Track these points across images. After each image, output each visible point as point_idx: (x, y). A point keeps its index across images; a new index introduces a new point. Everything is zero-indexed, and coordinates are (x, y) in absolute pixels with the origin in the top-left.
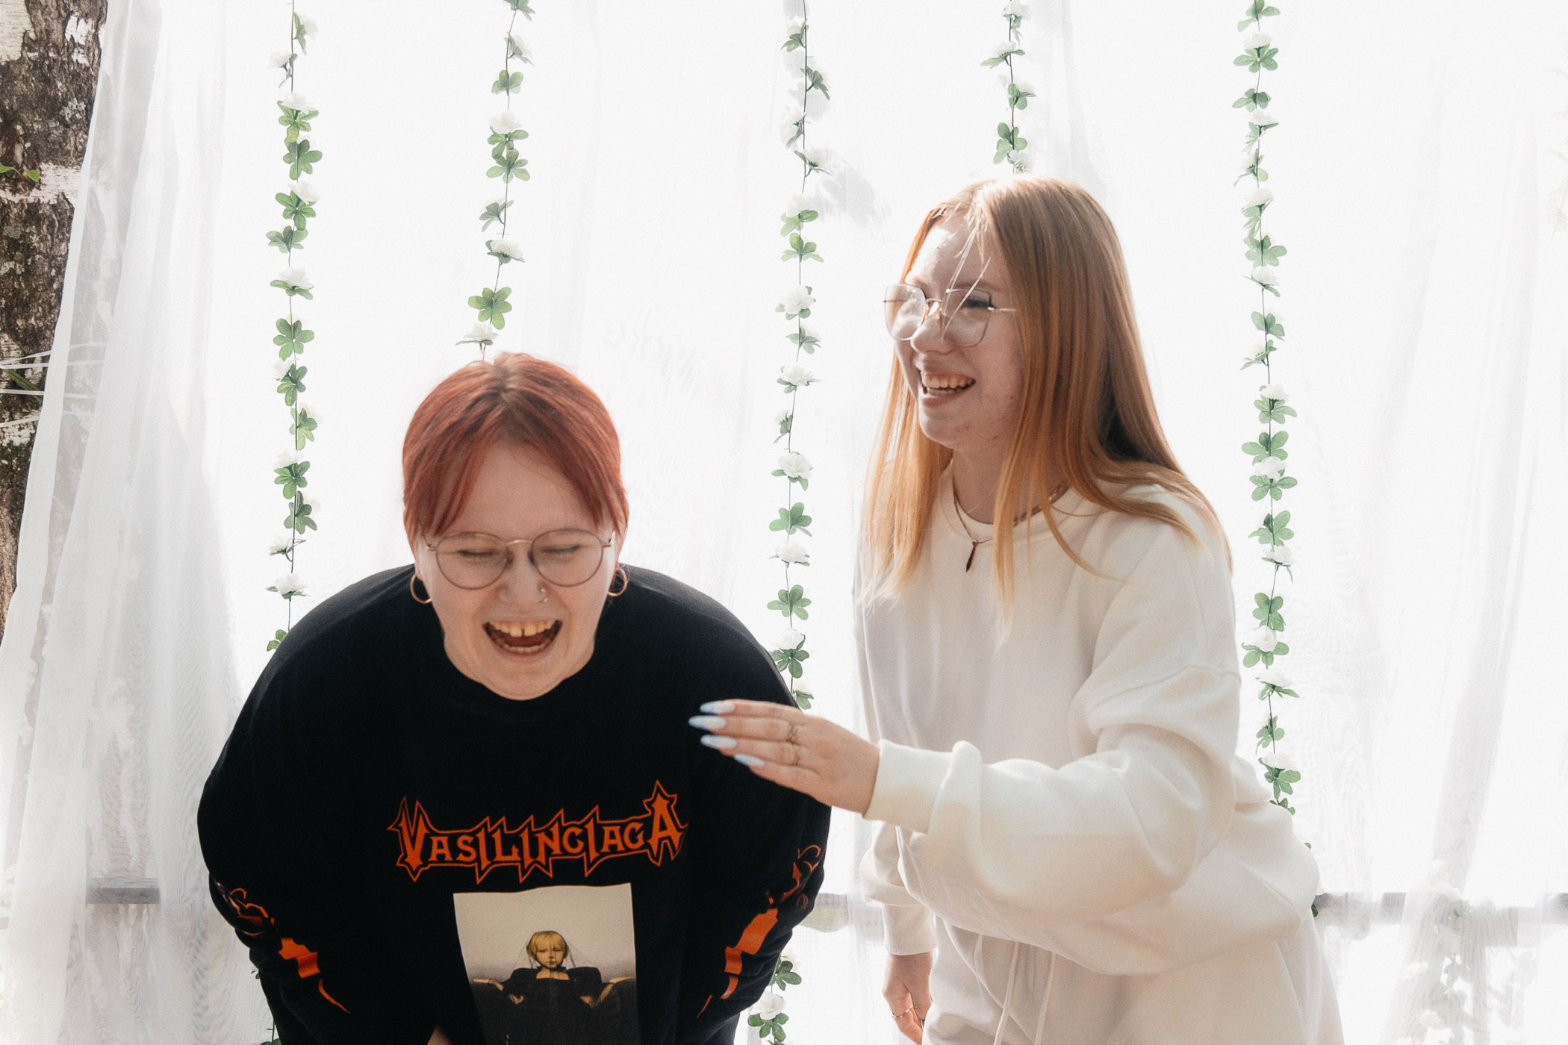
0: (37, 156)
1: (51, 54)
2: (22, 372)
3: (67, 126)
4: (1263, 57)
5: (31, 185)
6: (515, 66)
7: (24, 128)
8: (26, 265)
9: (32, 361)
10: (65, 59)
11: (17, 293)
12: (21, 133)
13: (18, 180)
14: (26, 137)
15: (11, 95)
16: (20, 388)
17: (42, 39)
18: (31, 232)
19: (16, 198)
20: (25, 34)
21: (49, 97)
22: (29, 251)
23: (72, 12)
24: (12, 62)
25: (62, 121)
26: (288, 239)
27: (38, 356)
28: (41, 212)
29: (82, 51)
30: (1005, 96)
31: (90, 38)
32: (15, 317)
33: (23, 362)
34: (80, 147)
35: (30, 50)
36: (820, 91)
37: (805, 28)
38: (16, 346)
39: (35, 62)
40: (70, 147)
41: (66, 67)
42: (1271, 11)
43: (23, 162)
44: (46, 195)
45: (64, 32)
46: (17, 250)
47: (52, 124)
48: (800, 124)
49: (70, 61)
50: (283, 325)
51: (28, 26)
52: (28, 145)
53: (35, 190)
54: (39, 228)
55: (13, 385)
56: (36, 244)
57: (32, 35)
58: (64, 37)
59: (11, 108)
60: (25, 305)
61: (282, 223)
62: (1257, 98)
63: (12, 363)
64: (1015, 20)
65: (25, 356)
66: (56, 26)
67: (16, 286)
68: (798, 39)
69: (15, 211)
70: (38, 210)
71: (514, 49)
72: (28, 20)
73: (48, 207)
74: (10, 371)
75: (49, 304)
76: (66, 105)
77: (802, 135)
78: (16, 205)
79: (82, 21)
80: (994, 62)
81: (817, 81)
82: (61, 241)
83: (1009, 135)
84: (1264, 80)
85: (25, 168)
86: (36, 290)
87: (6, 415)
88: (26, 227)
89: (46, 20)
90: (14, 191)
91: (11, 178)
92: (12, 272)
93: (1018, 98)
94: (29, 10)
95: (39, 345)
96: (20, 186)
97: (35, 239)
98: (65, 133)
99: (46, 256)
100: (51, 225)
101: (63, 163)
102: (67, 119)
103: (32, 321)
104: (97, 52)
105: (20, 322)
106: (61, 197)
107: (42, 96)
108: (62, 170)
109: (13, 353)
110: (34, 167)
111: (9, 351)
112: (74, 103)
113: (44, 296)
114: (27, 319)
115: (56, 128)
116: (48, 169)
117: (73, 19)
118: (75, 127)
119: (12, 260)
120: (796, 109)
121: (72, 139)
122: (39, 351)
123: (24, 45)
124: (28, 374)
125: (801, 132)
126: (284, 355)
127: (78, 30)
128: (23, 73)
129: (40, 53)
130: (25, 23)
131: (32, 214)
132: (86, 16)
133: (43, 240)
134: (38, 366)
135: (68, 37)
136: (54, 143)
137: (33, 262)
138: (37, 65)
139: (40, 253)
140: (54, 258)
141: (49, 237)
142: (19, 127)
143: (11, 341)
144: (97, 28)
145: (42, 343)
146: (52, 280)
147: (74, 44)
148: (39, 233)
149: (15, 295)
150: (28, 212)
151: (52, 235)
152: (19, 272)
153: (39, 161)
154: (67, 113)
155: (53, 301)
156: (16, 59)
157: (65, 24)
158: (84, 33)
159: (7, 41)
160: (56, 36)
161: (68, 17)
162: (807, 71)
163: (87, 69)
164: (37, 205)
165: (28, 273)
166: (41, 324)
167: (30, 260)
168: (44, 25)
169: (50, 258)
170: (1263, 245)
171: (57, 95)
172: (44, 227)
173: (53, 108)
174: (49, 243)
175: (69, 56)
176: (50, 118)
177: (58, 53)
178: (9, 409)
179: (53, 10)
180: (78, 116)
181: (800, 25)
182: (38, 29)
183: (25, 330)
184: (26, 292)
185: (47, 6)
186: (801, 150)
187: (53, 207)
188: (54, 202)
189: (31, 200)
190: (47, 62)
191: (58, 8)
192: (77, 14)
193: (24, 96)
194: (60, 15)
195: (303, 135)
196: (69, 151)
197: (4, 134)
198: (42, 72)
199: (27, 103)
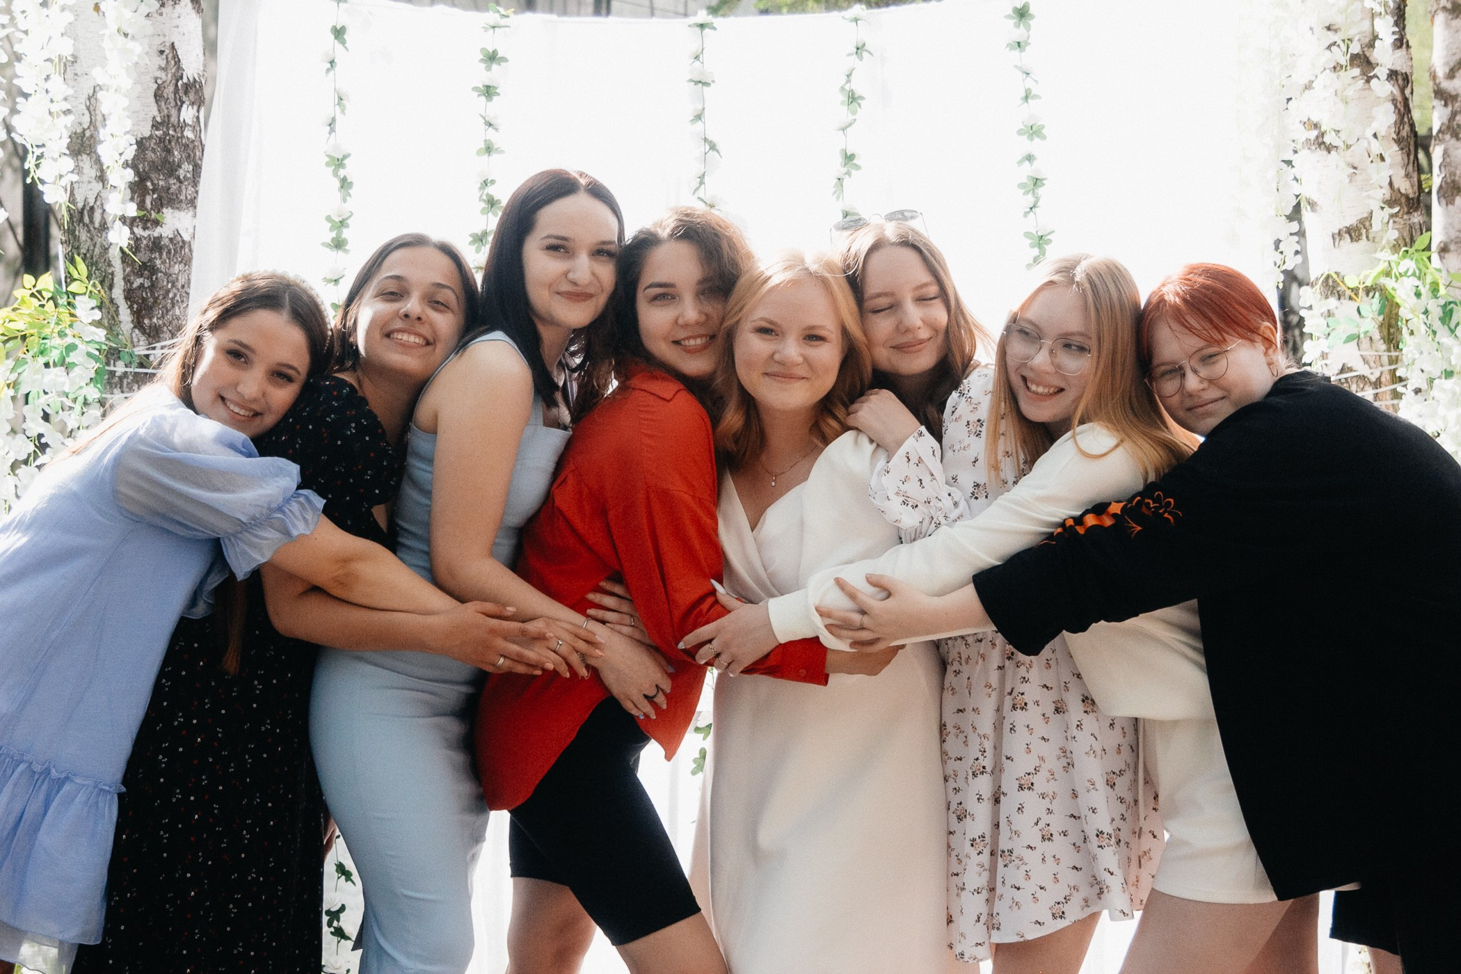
0: (161, 203)
1: (171, 132)
2: (147, 356)
3: (181, 182)
5: (157, 223)
7: (153, 184)
8: (152, 281)
9: (154, 348)
10: (179, 135)
11: (144, 300)
12: (151, 187)
13: (148, 221)
14: (154, 191)
15: (144, 161)
16: (145, 368)
17: (164, 121)
18: (155, 258)
19: (146, 234)
20: (154, 118)
21: (169, 163)
22: (153, 270)
23: (183, 103)
24: (145, 138)
25: (178, 179)
27: (158, 345)
28: (162, 243)
29: (190, 129)
31: (195, 120)
32: (143, 318)
33: (148, 349)
34: (189, 197)
35: (157, 129)
36: (715, 153)
37: (704, 109)
38: (144, 338)
39: (160, 139)
40: (182, 197)
41: (180, 140)
43: (152, 208)
44: (165, 231)
45: (179, 117)
46: (146, 269)
47: (172, 181)
48: (702, 177)
49: (183, 136)
51: (156, 113)
52: (155, 196)
53: (159, 227)
54: (161, 255)
55: (141, 365)
56: (159, 266)
57: (159, 119)
58: (179, 120)
59: (144, 170)
60: (150, 309)
62: (1030, 159)
63: (141, 350)
65: (150, 344)
66: (174, 112)
67: (144, 295)
68: (699, 117)
69: (145, 242)
70: (160, 242)
71: (490, 124)
72: (156, 108)
73: (167, 240)
74: (139, 356)
75: (167, 309)
76: (180, 167)
77: (703, 186)
78: (145, 238)
79: (190, 107)
81: (713, 147)
82: (175, 263)
85: (152, 212)
86: (158, 298)
87: (135, 387)
88: (151, 253)
89: (167, 108)
90: (145, 228)
91: (143, 220)
92: (142, 285)
93: (850, 159)
94: (157, 102)
95: (159, 337)
96: (149, 225)
97: (158, 262)
98: (180, 187)
99: (165, 274)
100: (169, 252)
101: (178, 208)
102: (181, 177)
103: (155, 320)
104: (198, 129)
105: (146, 321)
106: (176, 233)
107: (165, 162)
108: (177, 213)
109: (141, 343)
110: (159, 212)
111: (138, 341)
112: (186, 168)
113: (163, 302)
114: (151, 319)
115: (174, 184)
116: (167, 212)
117: (185, 106)
118: (186, 183)
119: (142, 276)
120: (698, 169)
121: (184, 191)
122: (158, 342)
123: (153, 126)
124: (151, 358)
125: (702, 183)
127: (188, 114)
128: (152, 145)
129: (164, 132)
130: (153, 110)
131: (156, 245)
132: (193, 104)
133: (164, 263)
134: (158, 352)
135: (182, 120)
136: (172, 194)
137: (156, 278)
138: (161, 140)
139: (161, 272)
140: (170, 275)
141: (167, 261)
142: (149, 184)
143: (140, 335)
144: (198, 111)
145: (161, 336)
146: (168, 291)
147: (186, 125)
148: (161, 258)
149: (143, 301)
150: (154, 243)
151: (169, 259)
152: (146, 285)
153: (162, 207)
154: (181, 173)
155: (169, 306)
156: (147, 136)
157: (179, 110)
158: (191, 116)
159: (142, 124)
160: (174, 119)
161: (181, 106)
162: (705, 140)
163: (193, 141)
164: (160, 237)
165: (153, 286)
166: (161, 322)
167: (154, 277)
168: (166, 111)
169: (168, 275)
171: (174, 161)
172: (164, 254)
173: (170, 169)
174: (167, 265)
175: (182, 132)
176: (170, 177)
177: (175, 131)
178: (137, 383)
179: (172, 101)
180: (188, 175)
181: (700, 107)
182: (162, 114)
183: (150, 327)
184: (151, 300)
185: (168, 99)
186: (702, 196)
187: (171, 240)
188: (172, 236)
189: (156, 234)
190: (168, 138)
191: (175, 100)
192: (187, 103)
193: (153, 162)
194: (176, 103)
196: (181, 201)
197: (138, 189)
198: (165, 144)
199: (154, 167)
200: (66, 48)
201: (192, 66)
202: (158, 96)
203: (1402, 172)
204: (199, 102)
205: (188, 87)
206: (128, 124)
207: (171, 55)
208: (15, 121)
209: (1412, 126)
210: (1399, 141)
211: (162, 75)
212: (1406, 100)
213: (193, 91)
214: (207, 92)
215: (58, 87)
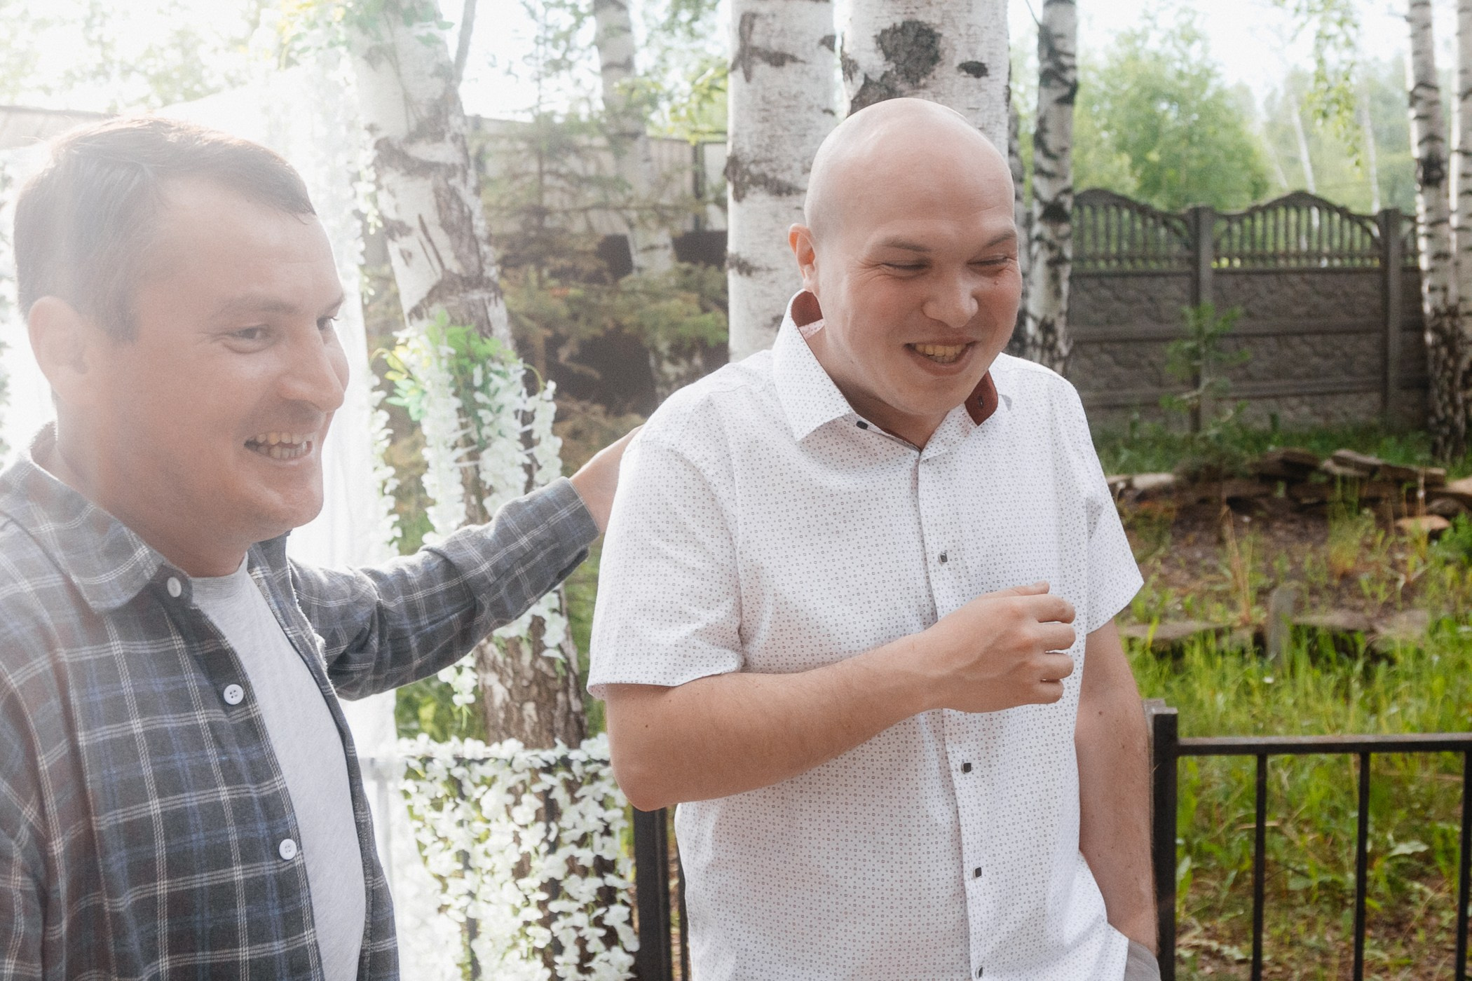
203: (452, 255)
210: (446, 225)
212: (453, 193)
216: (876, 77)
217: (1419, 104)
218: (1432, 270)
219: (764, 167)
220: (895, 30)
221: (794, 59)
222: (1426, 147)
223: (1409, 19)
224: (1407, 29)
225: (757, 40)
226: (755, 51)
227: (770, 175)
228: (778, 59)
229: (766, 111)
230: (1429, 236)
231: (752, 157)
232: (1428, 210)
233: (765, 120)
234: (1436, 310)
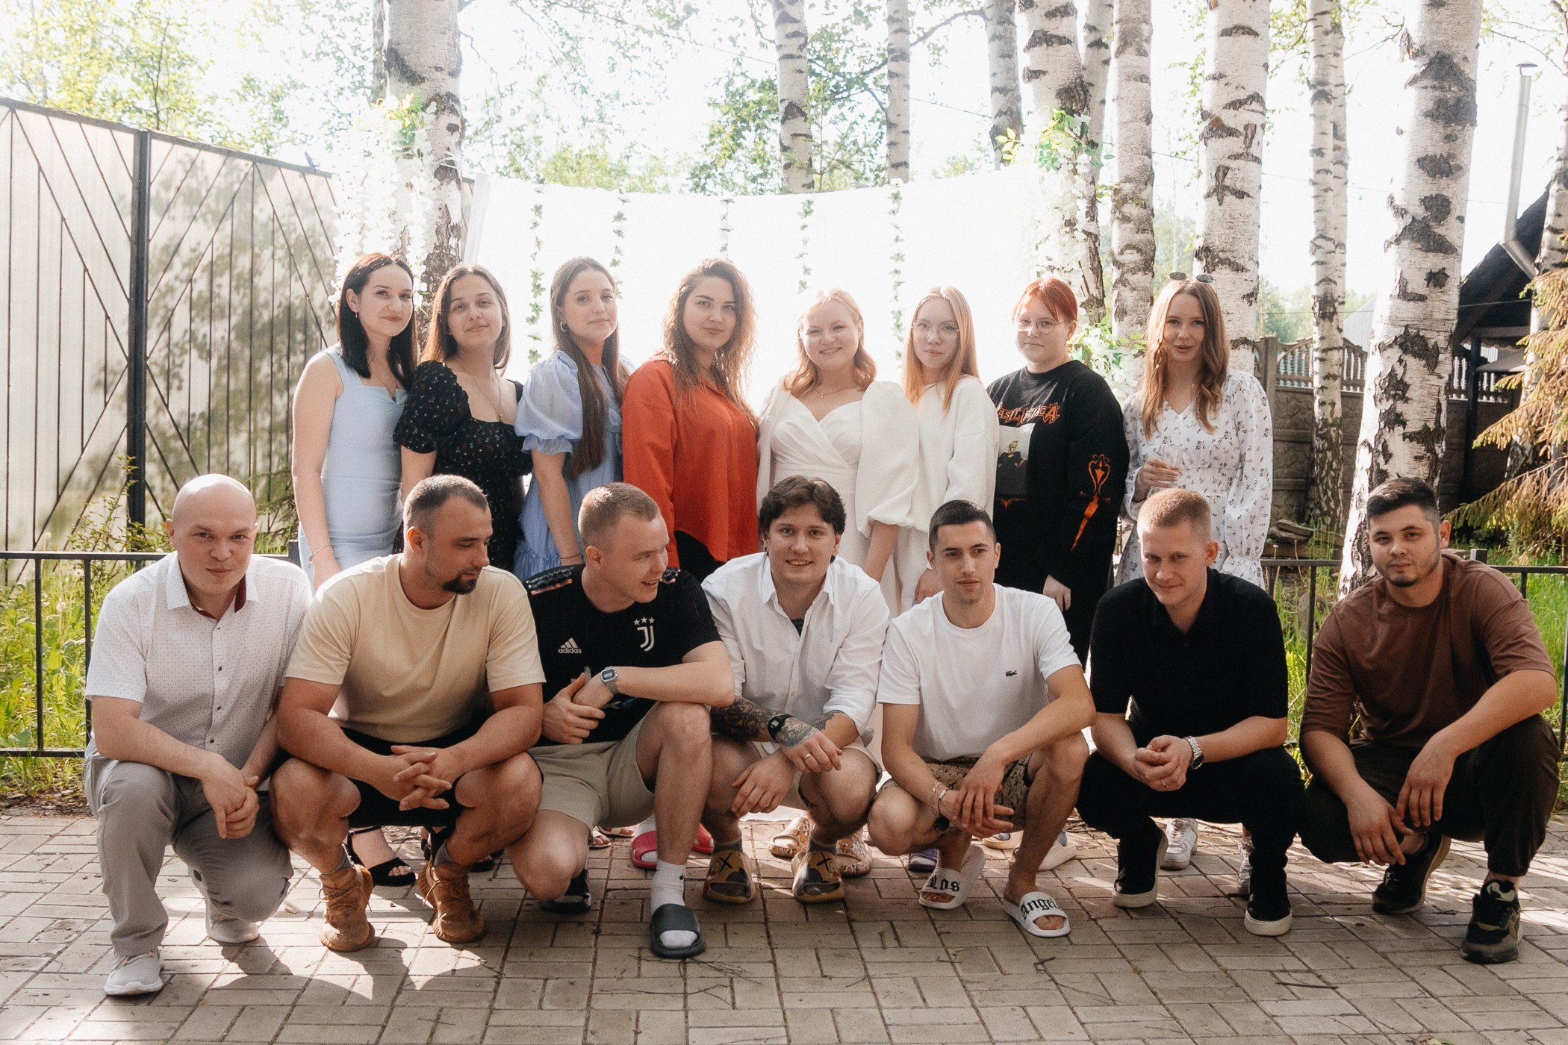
1: (444, 251)
4: (899, 257)
6: (618, 257)
7: (433, 278)
10: (448, 253)
15: (429, 266)
17: (440, 245)
20: (435, 243)
23: (450, 236)
24: (430, 254)
26: (533, 320)
29: (454, 250)
30: (803, 270)
31: (457, 245)
35: (437, 249)
41: (449, 255)
42: (902, 240)
45: (448, 243)
49: (450, 253)
50: (531, 352)
51: (436, 241)
57: (438, 244)
58: (448, 245)
59: (429, 270)
61: (532, 314)
62: (897, 272)
64: (805, 242)
66: (445, 241)
68: (724, 249)
71: (618, 251)
72: (436, 238)
79: (454, 239)
80: (798, 258)
83: (803, 284)
84: (899, 266)
93: (807, 271)
94: (437, 235)
104: (458, 250)
107: (440, 266)
117: (451, 238)
123: (434, 248)
126: (531, 362)
127: (453, 242)
128: (434, 257)
129: (440, 251)
132: (456, 237)
135: (450, 245)
138: (439, 255)
144: (458, 241)
147: (452, 248)
156: (432, 252)
157: (448, 240)
158: (455, 243)
159: (429, 246)
160: (445, 245)
163: (455, 257)
168: (441, 240)
170: (898, 326)
175: (450, 251)
177: (446, 250)
182: (439, 242)
185: (443, 233)
190: (442, 254)
191: (446, 234)
192: (453, 236)
193: (434, 266)
194: (447, 236)
195: (539, 282)
197: (427, 278)
198: (440, 258)
199: (435, 269)
200: (392, 204)
201: (456, 218)
202: (438, 232)
203: (1094, 285)
204: (458, 237)
205: (453, 228)
206: (423, 243)
207: (445, 211)
208: (364, 242)
209: (1099, 262)
210: (1092, 269)
211: (440, 221)
212: (1096, 251)
213: (455, 230)
214: (463, 231)
215: (387, 225)
216: (1420, 218)
217: (1319, 251)
218: (1322, 388)
219: (1228, 255)
220: (1431, 198)
221: (1248, 196)
222: (1322, 287)
223: (1315, 184)
224: (1311, 190)
225: (1227, 182)
226: (1227, 187)
227: (1232, 260)
228: (1241, 194)
229: (1231, 223)
230: (1322, 360)
231: (1221, 248)
232: (1322, 338)
233: (1231, 228)
234: (1324, 421)
